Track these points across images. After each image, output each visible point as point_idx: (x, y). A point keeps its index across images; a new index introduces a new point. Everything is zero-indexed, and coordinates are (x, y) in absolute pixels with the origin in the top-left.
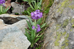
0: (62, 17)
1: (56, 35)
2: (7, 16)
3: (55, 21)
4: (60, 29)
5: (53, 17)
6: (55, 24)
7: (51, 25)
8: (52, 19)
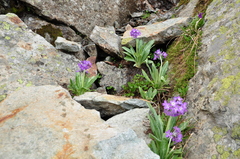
0: (227, 113)
1: (215, 153)
2: (100, 100)
3: (210, 119)
4: (225, 141)
5: (203, 108)
6: (208, 125)
7: (200, 126)
8: (201, 113)
